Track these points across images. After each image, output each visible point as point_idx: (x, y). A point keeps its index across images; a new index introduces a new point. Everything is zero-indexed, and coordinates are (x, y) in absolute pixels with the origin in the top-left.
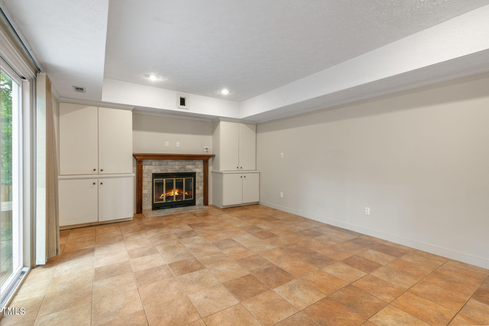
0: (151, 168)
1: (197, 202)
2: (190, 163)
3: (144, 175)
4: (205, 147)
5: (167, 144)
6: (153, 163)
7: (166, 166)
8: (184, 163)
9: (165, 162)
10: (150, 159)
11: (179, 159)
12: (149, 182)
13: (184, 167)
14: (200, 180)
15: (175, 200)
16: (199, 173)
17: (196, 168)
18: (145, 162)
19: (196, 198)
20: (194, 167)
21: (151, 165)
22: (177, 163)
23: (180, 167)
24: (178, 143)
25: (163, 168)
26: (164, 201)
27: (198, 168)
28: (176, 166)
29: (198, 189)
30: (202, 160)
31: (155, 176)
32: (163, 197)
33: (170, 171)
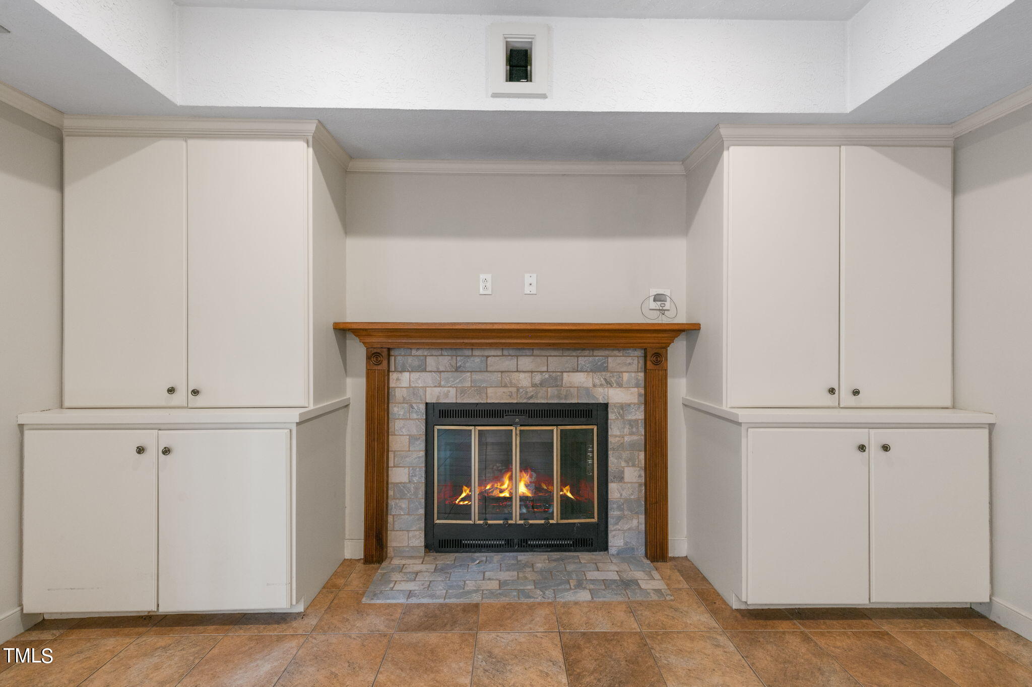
0: (419, 383)
1: (616, 541)
2: (582, 360)
3: (396, 410)
4: (654, 292)
5: (485, 282)
6: (431, 362)
7: (476, 376)
8: (556, 361)
9: (475, 359)
10: (419, 346)
11: (531, 347)
12: (412, 438)
13: (555, 381)
14: (627, 439)
15: (516, 519)
16: (623, 407)
17: (609, 384)
18: (399, 358)
19: (611, 521)
20: (598, 378)
21: (422, 369)
22: (526, 362)
23: (538, 378)
24: (530, 279)
25: (467, 380)
26: (475, 519)
27: (620, 385)
28: (522, 375)
29: (621, 478)
30: (635, 349)
31: (437, 412)
32: (468, 498)
33: (496, 396)
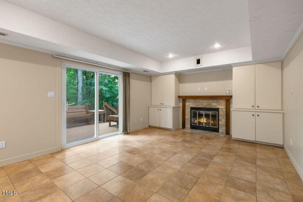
0: (189, 104)
1: (220, 131)
2: (215, 101)
3: (186, 108)
4: (228, 89)
5: (199, 89)
6: (191, 101)
7: (198, 103)
8: (210, 101)
9: (197, 101)
10: (190, 99)
11: (206, 99)
12: (188, 112)
13: (210, 105)
14: (223, 114)
15: (204, 125)
16: (222, 109)
17: (219, 105)
18: (187, 101)
19: (219, 127)
20: (217, 104)
21: (190, 102)
22: (205, 101)
23: (207, 104)
25: (196, 104)
26: (197, 125)
27: (221, 105)
28: (204, 103)
29: (221, 121)
30: (224, 99)
31: (192, 109)
32: (196, 122)
33: (200, 106)
